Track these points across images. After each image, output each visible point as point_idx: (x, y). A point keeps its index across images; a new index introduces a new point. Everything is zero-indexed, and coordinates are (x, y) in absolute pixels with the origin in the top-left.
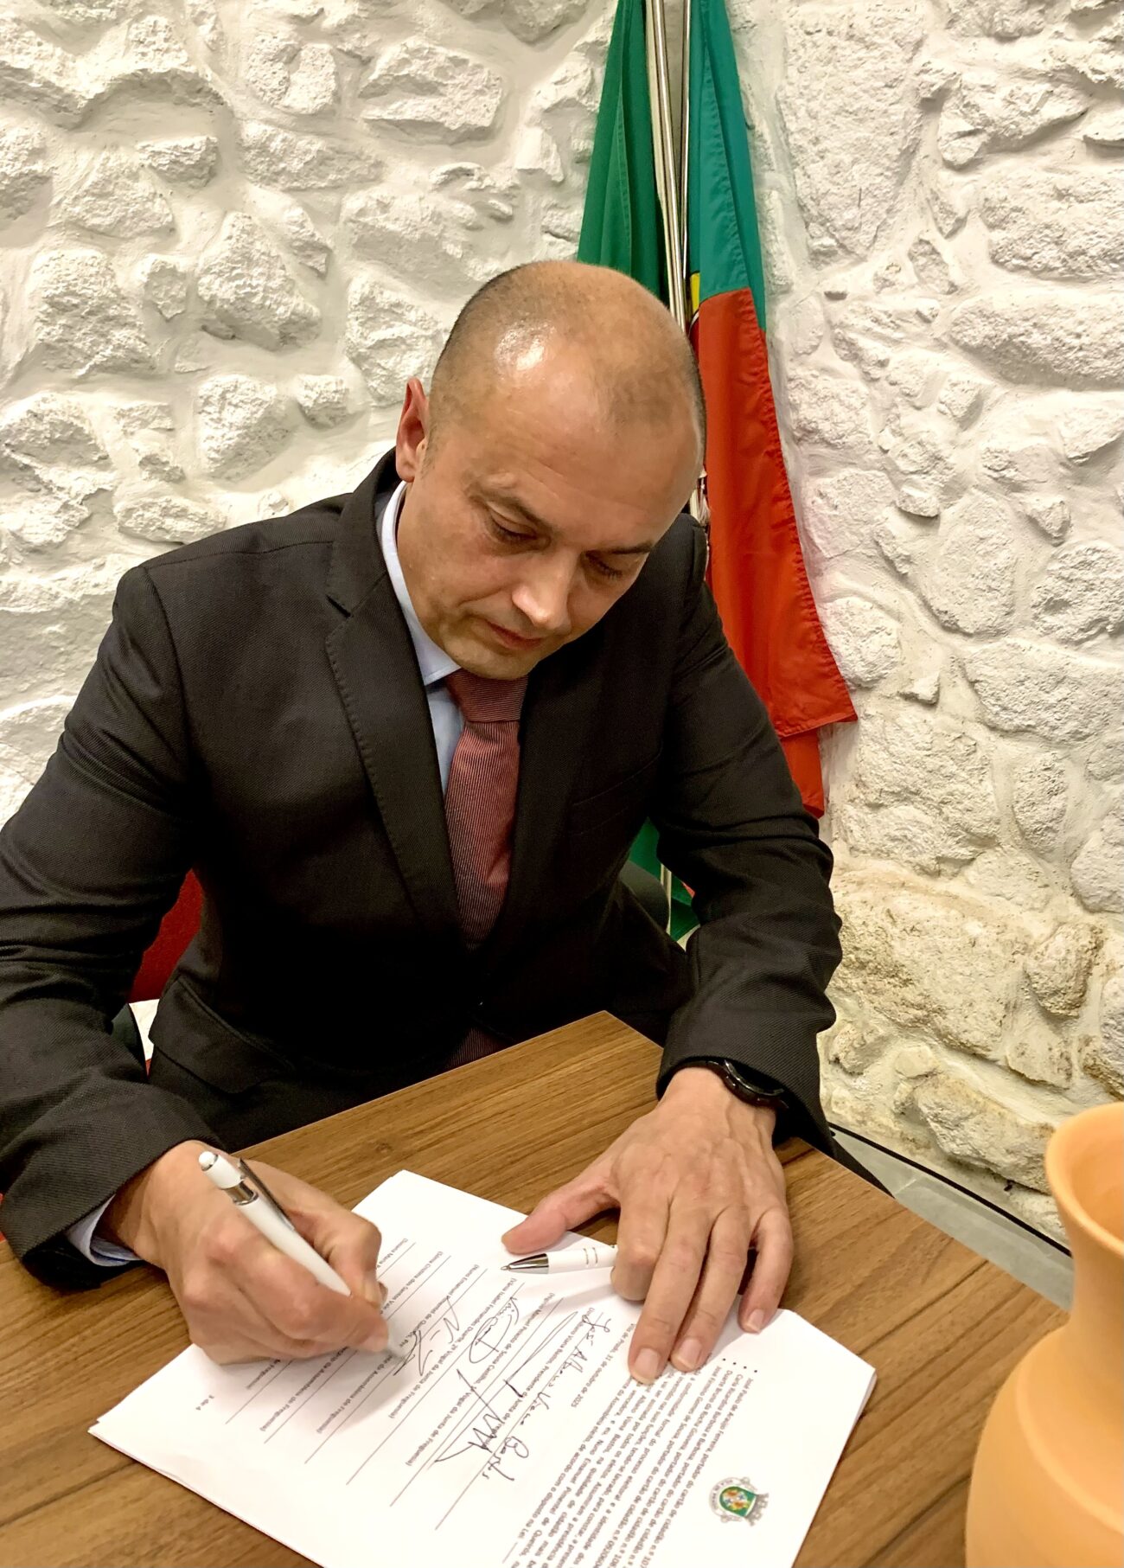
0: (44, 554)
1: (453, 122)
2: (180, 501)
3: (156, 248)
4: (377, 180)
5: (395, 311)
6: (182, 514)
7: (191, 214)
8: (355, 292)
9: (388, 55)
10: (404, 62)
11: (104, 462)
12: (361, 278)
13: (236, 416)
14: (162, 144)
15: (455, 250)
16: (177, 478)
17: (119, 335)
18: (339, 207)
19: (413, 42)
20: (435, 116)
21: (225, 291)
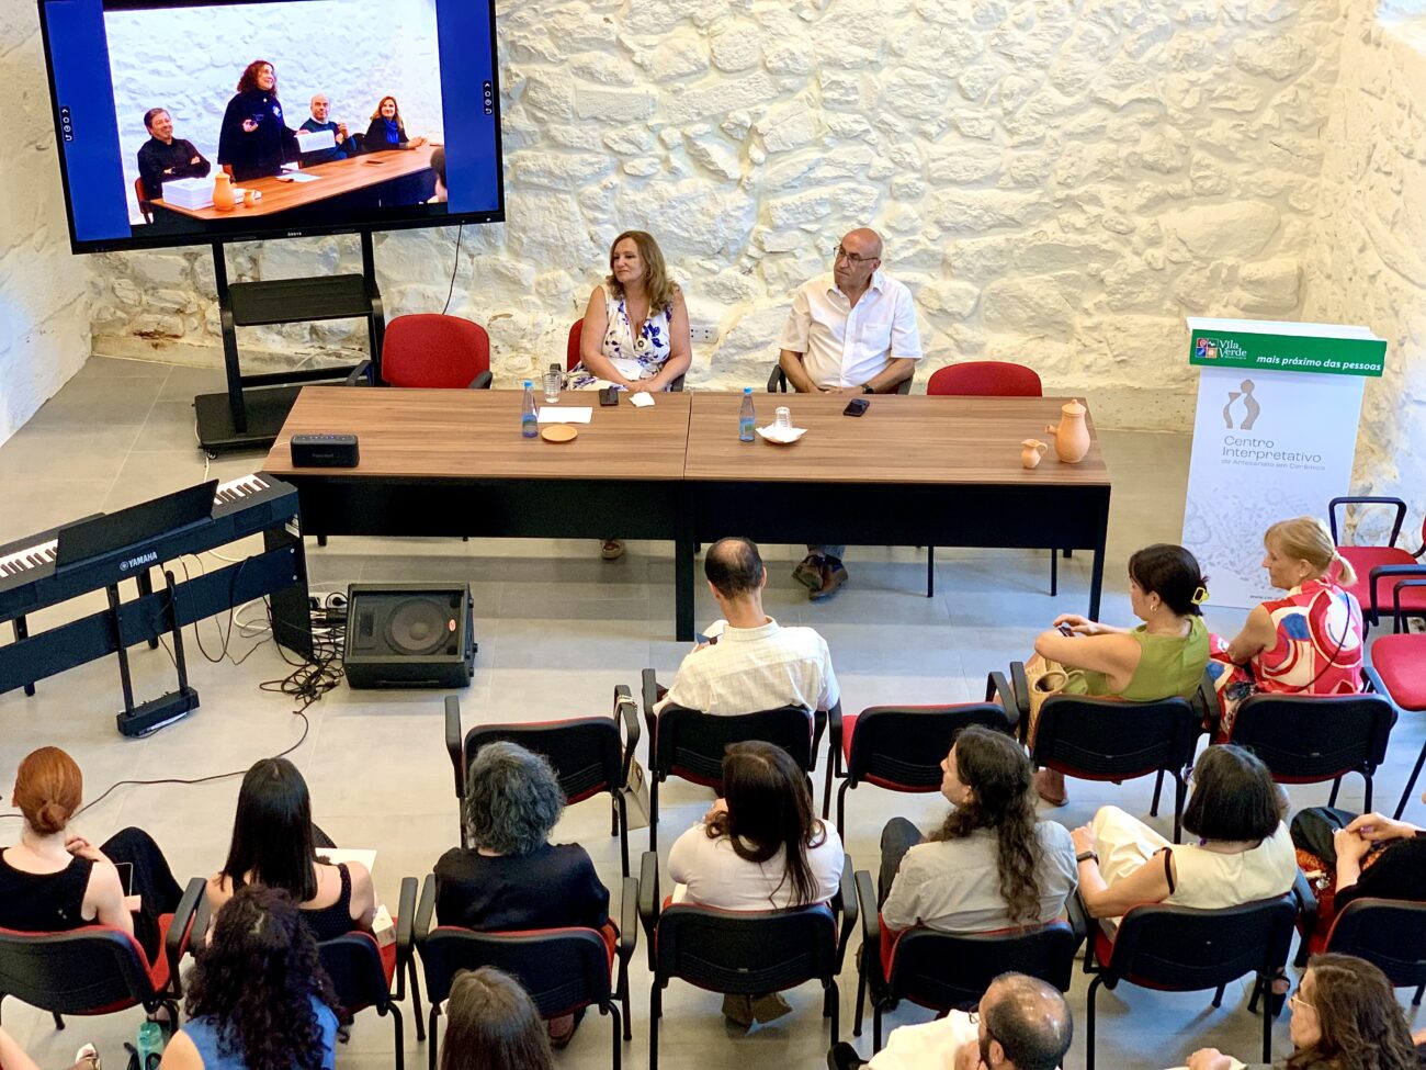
0: (1080, 231)
1: (1238, 110)
2: (1122, 220)
3: (1133, 145)
4: (1210, 125)
5: (1208, 167)
6: (1122, 224)
7: (1145, 135)
8: (1195, 160)
9: (1220, 89)
10: (1225, 91)
11: (1102, 206)
12: (1198, 155)
13: (1147, 195)
14: (1142, 116)
15: (1232, 148)
16: (1123, 212)
17: (1116, 170)
18: (1193, 135)
19: (1230, 84)
20: (1232, 107)
21: (1149, 158)
